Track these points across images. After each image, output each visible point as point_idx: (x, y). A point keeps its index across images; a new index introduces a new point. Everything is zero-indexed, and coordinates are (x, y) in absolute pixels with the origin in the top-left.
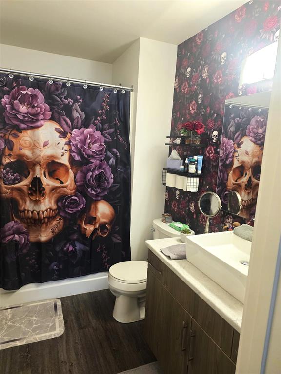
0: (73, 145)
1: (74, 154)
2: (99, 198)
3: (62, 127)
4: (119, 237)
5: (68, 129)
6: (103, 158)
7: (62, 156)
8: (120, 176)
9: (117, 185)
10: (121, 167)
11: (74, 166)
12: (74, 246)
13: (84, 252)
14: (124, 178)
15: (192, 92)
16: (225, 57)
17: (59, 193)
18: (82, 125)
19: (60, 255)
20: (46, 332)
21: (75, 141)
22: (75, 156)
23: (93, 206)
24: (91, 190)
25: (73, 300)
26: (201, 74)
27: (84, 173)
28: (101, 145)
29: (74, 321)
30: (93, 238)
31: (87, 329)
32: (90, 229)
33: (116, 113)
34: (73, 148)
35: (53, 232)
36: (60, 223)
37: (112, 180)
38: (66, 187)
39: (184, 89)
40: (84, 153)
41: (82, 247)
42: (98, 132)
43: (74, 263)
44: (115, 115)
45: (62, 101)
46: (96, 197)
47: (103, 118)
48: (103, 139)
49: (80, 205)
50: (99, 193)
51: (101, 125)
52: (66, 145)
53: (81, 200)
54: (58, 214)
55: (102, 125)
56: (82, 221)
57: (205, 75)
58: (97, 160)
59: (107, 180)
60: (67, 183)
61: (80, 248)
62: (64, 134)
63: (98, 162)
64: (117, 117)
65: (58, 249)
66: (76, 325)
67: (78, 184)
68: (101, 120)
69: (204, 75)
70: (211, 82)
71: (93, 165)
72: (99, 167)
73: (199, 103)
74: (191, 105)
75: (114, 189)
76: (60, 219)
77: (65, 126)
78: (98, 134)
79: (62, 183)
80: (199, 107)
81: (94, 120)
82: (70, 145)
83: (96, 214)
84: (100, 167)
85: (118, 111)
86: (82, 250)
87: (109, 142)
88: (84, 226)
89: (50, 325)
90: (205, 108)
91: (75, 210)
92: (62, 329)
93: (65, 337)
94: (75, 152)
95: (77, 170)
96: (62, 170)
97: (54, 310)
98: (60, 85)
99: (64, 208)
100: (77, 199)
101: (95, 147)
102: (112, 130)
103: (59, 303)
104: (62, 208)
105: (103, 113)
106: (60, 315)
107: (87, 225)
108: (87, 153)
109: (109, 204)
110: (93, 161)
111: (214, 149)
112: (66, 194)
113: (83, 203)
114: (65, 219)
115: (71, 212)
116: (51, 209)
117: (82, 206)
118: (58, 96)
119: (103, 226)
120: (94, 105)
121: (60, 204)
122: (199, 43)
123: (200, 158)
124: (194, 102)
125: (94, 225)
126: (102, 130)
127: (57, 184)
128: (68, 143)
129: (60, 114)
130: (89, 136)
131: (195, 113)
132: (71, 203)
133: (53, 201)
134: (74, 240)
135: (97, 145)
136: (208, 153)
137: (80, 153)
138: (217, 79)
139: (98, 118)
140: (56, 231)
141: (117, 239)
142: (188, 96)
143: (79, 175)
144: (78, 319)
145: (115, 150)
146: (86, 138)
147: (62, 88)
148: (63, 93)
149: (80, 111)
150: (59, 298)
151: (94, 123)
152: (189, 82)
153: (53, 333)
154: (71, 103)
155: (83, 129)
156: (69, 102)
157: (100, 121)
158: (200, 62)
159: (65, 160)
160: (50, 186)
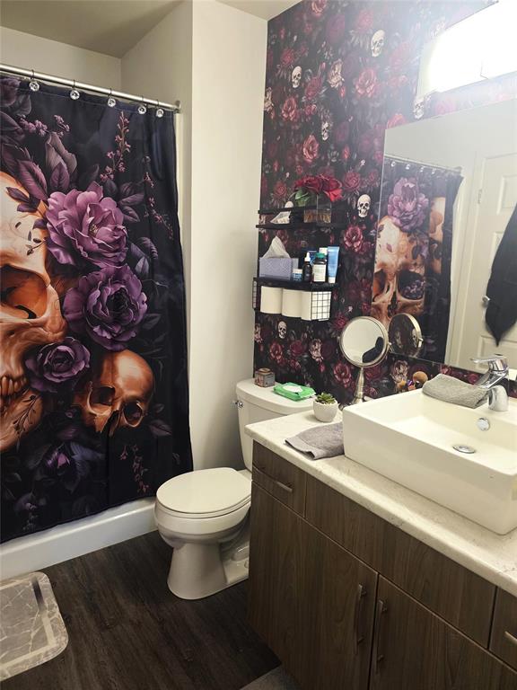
0: (53, 229)
1: (57, 250)
2: (119, 347)
3: (24, 185)
4: (166, 426)
5: (38, 192)
6: (122, 260)
7: (28, 254)
8: (160, 295)
9: (156, 317)
10: (161, 277)
11: (59, 277)
12: (69, 454)
13: (92, 464)
14: (170, 300)
15: (307, 117)
16: (381, 41)
17: (26, 338)
18: (71, 183)
19: (38, 477)
20: (25, 652)
21: (58, 219)
22: (58, 254)
23: (105, 365)
24: (102, 329)
25: (76, 570)
26: (327, 78)
27: (82, 292)
28: (116, 229)
29: (86, 614)
30: (111, 433)
31: (119, 628)
32: (103, 413)
33: (146, 160)
34: (53, 235)
35: (17, 428)
36: (34, 407)
37: (145, 306)
38: (43, 325)
39: (288, 112)
40: (81, 248)
41: (88, 453)
42: (108, 199)
43: (72, 490)
44: (144, 164)
45: (22, 126)
46: (111, 345)
47: (117, 168)
48: (121, 217)
49: (78, 364)
50: (119, 335)
51: (114, 186)
52: (37, 230)
53: (79, 353)
54: (28, 386)
55: (118, 186)
56: (83, 399)
57: (336, 80)
58: (109, 261)
59: (133, 307)
60: (45, 316)
61: (83, 457)
62: (29, 204)
63: (112, 267)
64: (149, 168)
65: (32, 464)
66: (91, 623)
67: (69, 316)
68: (113, 173)
69: (334, 80)
70: (349, 96)
71: (102, 275)
72: (115, 279)
73: (325, 139)
74: (306, 144)
75: (148, 326)
76: (32, 398)
77: (32, 184)
78: (108, 205)
79: (32, 315)
80: (324, 147)
81: (99, 174)
82: (46, 228)
83: (113, 380)
84: (117, 277)
85: (150, 154)
86: (88, 461)
87: (134, 224)
88: (89, 409)
89: (33, 635)
90: (339, 149)
91: (66, 375)
92: (63, 638)
93: (72, 654)
94: (57, 246)
95: (66, 287)
96: (30, 288)
97: (34, 599)
98: (15, 86)
99: (42, 372)
100: (70, 351)
101: (104, 234)
102: (139, 197)
103: (44, 582)
104: (37, 374)
105: (117, 158)
106: (51, 607)
107: (96, 407)
108: (88, 247)
109: (141, 359)
110: (101, 265)
111: (363, 231)
112: (44, 340)
113: (84, 359)
114: (44, 397)
115: (58, 381)
116: (9, 377)
117: (82, 366)
118: (11, 111)
119: (129, 406)
120: (95, 137)
121: (30, 364)
122: (319, 15)
123: (334, 252)
124: (311, 138)
125: (112, 404)
126: (117, 197)
127: (20, 319)
128: (42, 225)
129: (19, 156)
130: (89, 210)
131: (314, 160)
132: (56, 361)
133: (13, 359)
134: (68, 442)
135: (109, 228)
136: (350, 240)
137: (69, 246)
138: (363, 87)
139: (108, 169)
140: (26, 424)
141: (162, 430)
142: (297, 127)
143: (71, 296)
144: (93, 609)
145: (148, 241)
146: (82, 214)
147: (18, 95)
148: (22, 106)
149: (65, 151)
150: (43, 571)
151: (99, 180)
152: (297, 96)
153: (42, 650)
154: (43, 132)
155: (73, 192)
156: (38, 129)
157: (112, 176)
158: (322, 53)
159: (36, 264)
160: (4, 324)
